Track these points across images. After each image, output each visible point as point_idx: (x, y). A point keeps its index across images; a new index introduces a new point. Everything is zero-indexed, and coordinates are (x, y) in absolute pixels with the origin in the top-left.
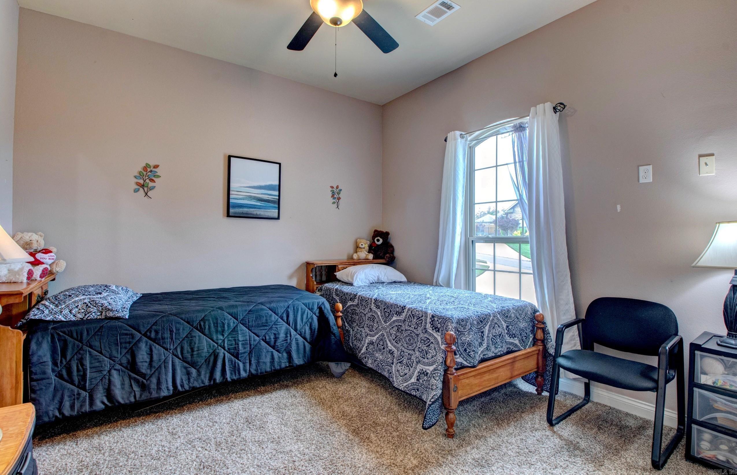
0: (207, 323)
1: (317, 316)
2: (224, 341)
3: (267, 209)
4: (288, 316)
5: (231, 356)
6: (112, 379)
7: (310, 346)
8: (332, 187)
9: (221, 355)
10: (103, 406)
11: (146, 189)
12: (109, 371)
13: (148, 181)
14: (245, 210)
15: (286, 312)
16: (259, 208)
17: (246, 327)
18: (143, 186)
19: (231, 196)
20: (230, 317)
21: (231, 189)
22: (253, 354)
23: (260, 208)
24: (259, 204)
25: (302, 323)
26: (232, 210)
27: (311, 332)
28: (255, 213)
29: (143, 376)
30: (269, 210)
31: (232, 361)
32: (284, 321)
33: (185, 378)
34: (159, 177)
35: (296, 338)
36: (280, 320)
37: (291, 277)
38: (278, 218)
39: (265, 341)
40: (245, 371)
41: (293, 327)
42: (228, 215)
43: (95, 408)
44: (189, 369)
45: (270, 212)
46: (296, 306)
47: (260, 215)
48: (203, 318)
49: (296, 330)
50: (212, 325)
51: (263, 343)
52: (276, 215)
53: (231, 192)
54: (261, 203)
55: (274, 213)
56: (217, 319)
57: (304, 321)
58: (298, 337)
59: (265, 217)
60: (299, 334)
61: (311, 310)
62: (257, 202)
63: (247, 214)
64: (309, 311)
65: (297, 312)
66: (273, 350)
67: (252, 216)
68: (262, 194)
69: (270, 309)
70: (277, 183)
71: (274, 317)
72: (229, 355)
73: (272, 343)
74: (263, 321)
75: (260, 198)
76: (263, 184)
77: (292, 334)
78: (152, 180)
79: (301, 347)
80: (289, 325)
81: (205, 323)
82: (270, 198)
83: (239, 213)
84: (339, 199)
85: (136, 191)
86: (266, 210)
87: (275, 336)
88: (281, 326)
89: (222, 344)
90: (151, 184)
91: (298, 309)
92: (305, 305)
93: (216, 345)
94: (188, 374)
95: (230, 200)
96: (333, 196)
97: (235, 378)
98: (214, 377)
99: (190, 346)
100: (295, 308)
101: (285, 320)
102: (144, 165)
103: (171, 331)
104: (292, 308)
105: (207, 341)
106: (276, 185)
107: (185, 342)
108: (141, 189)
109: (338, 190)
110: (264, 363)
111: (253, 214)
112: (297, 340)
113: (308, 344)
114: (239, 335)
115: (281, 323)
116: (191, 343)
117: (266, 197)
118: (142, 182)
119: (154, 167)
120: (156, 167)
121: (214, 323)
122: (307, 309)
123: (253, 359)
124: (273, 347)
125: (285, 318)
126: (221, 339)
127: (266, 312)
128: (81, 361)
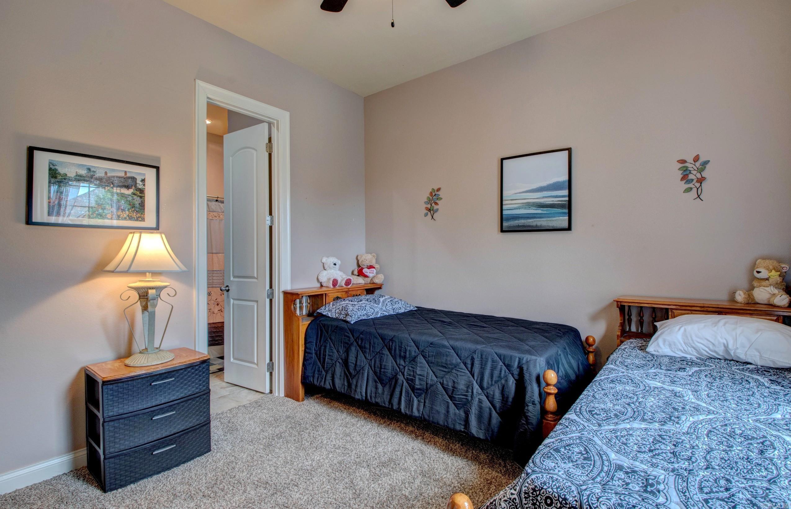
0: (394, 344)
1: (516, 380)
2: (404, 367)
3: (551, 217)
4: (472, 365)
5: (409, 387)
6: (336, 369)
7: (500, 419)
8: (683, 162)
9: (400, 382)
10: (329, 387)
11: (432, 212)
12: (336, 362)
13: (433, 205)
14: (522, 222)
15: (470, 357)
16: (540, 216)
17: (426, 360)
18: (430, 209)
19: (504, 207)
20: (413, 344)
21: (504, 198)
22: (429, 395)
23: (540, 218)
24: (539, 211)
25: (492, 381)
26: (505, 224)
27: (503, 400)
28: (534, 224)
29: (350, 373)
30: (554, 219)
31: (408, 394)
32: (467, 369)
33: (374, 390)
34: (441, 199)
35: (479, 399)
36: (462, 365)
37: (595, 318)
38: (569, 228)
39: (442, 384)
40: (418, 411)
41: (479, 381)
42: (502, 231)
43: (325, 386)
44: (378, 384)
45: (556, 220)
46: (485, 354)
47: (541, 226)
48: (392, 338)
49: (481, 387)
50: (397, 347)
51: (440, 386)
52: (566, 225)
53: (504, 203)
54: (542, 210)
55: (563, 221)
56: (401, 343)
57: (494, 379)
58: (484, 398)
59: (548, 228)
60: (485, 395)
61: (508, 366)
62: (536, 209)
63: (524, 226)
64: (504, 368)
65: (486, 364)
66: (450, 401)
67: (530, 229)
68: (544, 197)
69: (452, 348)
70: (566, 178)
71: (455, 359)
72: (407, 384)
73: (450, 393)
74: (443, 361)
75: (541, 203)
76: (544, 184)
77: (475, 391)
78: (436, 204)
79: (486, 415)
80: (473, 376)
81: (393, 343)
82: (555, 201)
83: (514, 226)
84: (701, 180)
85: (426, 215)
86: (550, 219)
87: (454, 385)
88: (463, 374)
89: (403, 371)
90: (436, 207)
91: (487, 359)
92: (499, 356)
93: (398, 369)
94: (376, 388)
95: (503, 211)
96: (685, 178)
97: (408, 412)
98: (392, 402)
99: (380, 361)
100: (484, 357)
101: (470, 369)
102: (431, 190)
103: (370, 343)
104: (480, 355)
105: (392, 363)
106: (564, 182)
107: (377, 356)
108: (429, 213)
109: (698, 164)
110: (438, 412)
111: (532, 226)
112: (480, 401)
113: (497, 415)
114: (418, 368)
115: (463, 371)
116: (381, 359)
117: (549, 201)
118: (429, 206)
119: (437, 191)
120: (439, 190)
121: (399, 346)
122: (501, 363)
123: (427, 401)
124: (451, 397)
125: (469, 366)
126: (402, 366)
127: (448, 350)
128: (325, 347)
